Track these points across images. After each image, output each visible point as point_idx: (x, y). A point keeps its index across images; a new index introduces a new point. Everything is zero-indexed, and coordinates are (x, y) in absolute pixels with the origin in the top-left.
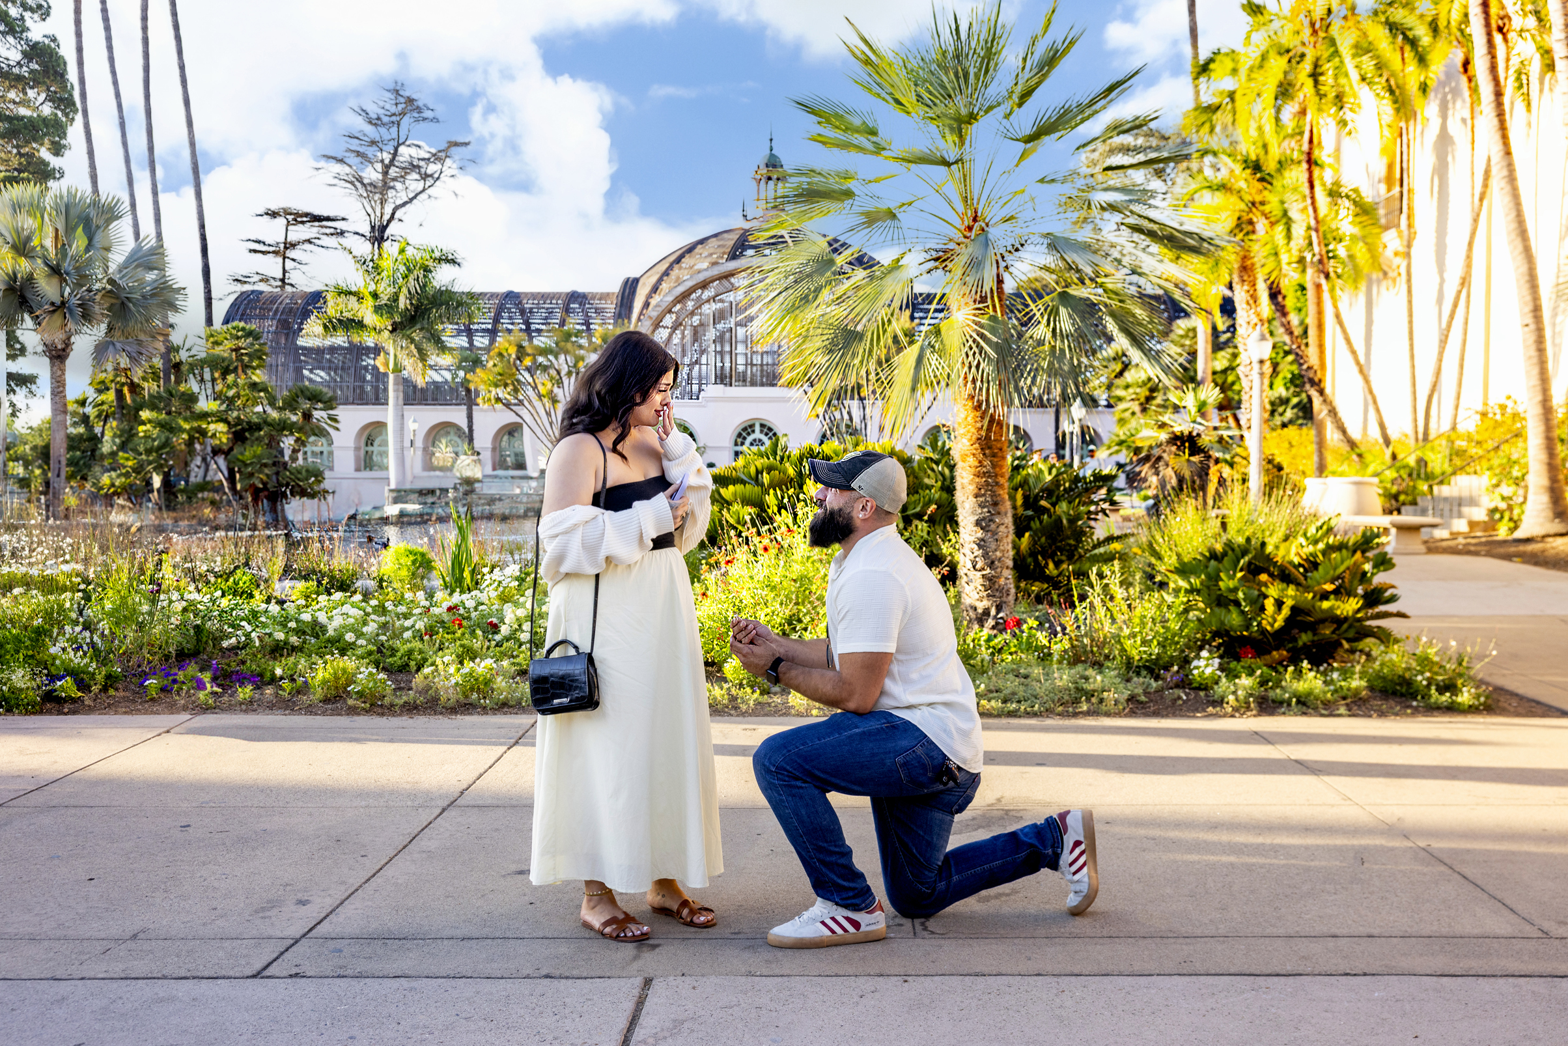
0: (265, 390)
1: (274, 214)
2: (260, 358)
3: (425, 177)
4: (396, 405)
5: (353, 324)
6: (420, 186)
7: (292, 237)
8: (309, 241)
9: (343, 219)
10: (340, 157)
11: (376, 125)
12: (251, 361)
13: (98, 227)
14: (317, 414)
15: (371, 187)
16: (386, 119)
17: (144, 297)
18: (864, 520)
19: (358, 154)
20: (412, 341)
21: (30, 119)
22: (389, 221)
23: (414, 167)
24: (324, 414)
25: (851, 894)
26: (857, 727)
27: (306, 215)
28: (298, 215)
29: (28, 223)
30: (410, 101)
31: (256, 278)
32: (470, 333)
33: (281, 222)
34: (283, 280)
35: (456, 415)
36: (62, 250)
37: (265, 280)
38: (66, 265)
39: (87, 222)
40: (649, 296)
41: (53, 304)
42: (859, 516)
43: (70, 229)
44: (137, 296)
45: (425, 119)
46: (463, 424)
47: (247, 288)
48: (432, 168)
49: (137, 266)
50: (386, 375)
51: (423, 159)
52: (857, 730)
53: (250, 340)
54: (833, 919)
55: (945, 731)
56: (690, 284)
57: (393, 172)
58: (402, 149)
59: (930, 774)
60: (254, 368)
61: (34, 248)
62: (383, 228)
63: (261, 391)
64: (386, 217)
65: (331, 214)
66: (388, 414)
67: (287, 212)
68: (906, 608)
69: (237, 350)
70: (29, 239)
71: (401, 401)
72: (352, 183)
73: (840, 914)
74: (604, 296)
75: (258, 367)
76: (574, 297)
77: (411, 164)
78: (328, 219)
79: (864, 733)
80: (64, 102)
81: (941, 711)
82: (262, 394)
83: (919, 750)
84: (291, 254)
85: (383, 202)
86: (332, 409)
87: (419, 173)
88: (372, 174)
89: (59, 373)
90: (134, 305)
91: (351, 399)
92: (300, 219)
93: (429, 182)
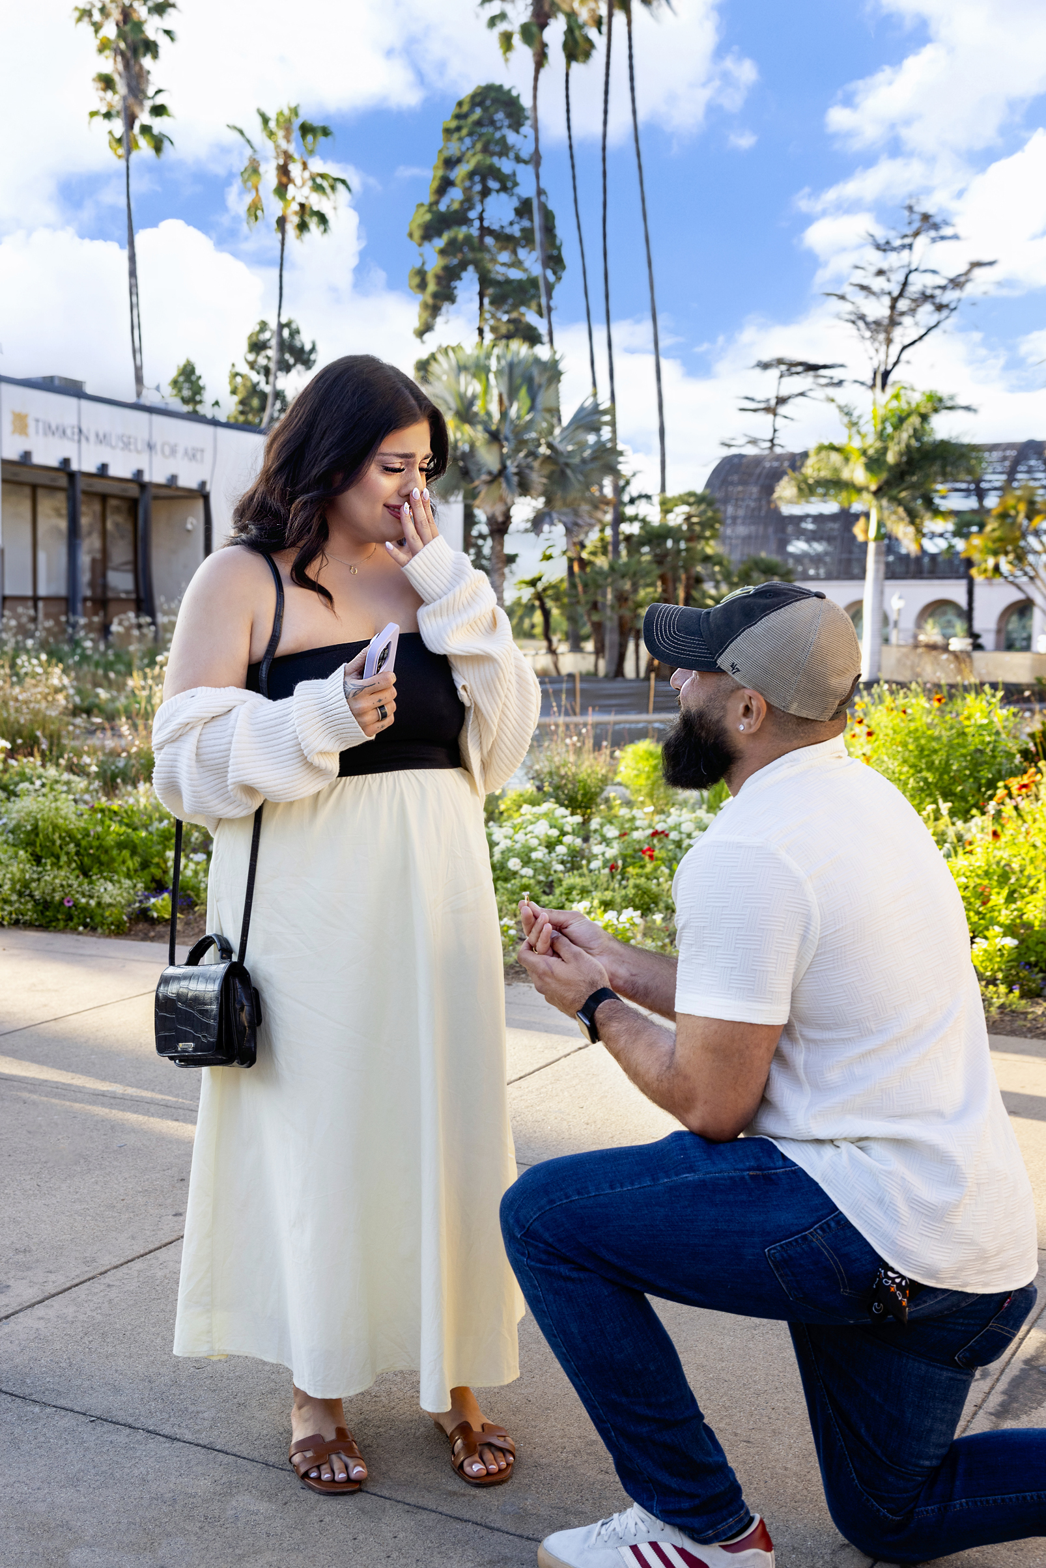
0: (720, 563)
1: (765, 366)
2: (712, 527)
3: (940, 308)
4: (876, 579)
5: (835, 485)
6: (936, 317)
7: (784, 393)
8: (802, 394)
9: (842, 366)
10: (841, 293)
11: (884, 250)
12: (703, 530)
13: (540, 386)
15: (876, 326)
16: (897, 243)
17: (584, 461)
18: (754, 736)
19: (863, 288)
20: (900, 502)
21: (520, 281)
22: (895, 364)
23: (926, 297)
25: (685, 1505)
26: (691, 1169)
27: (801, 364)
28: (792, 365)
29: (473, 387)
30: (926, 217)
31: (743, 441)
32: (981, 494)
33: (774, 373)
34: (772, 441)
35: (955, 591)
36: (504, 414)
37: (754, 442)
38: (506, 430)
39: (529, 381)
41: (490, 473)
42: (740, 728)
43: (513, 393)
44: (576, 460)
45: (943, 238)
46: (963, 601)
47: (734, 451)
48: (949, 297)
49: (577, 428)
50: (866, 544)
51: (940, 287)
52: (690, 1177)
53: (703, 507)
54: (654, 1545)
55: (880, 1202)
57: (903, 305)
58: (912, 278)
59: (845, 1292)
60: (707, 539)
61: (476, 414)
62: (886, 374)
63: (715, 564)
64: (892, 360)
65: (828, 362)
66: (866, 592)
67: (780, 362)
68: (806, 929)
70: (471, 403)
71: (881, 574)
72: (853, 322)
73: (671, 1540)
75: (713, 537)
77: (923, 294)
78: (825, 367)
79: (702, 1184)
80: (554, 261)
81: (884, 1160)
82: (717, 568)
83: (818, 1239)
84: (782, 410)
85: (889, 341)
87: (934, 304)
88: (878, 309)
89: (499, 548)
90: (573, 471)
91: (835, 574)
92: (794, 369)
93: (945, 313)
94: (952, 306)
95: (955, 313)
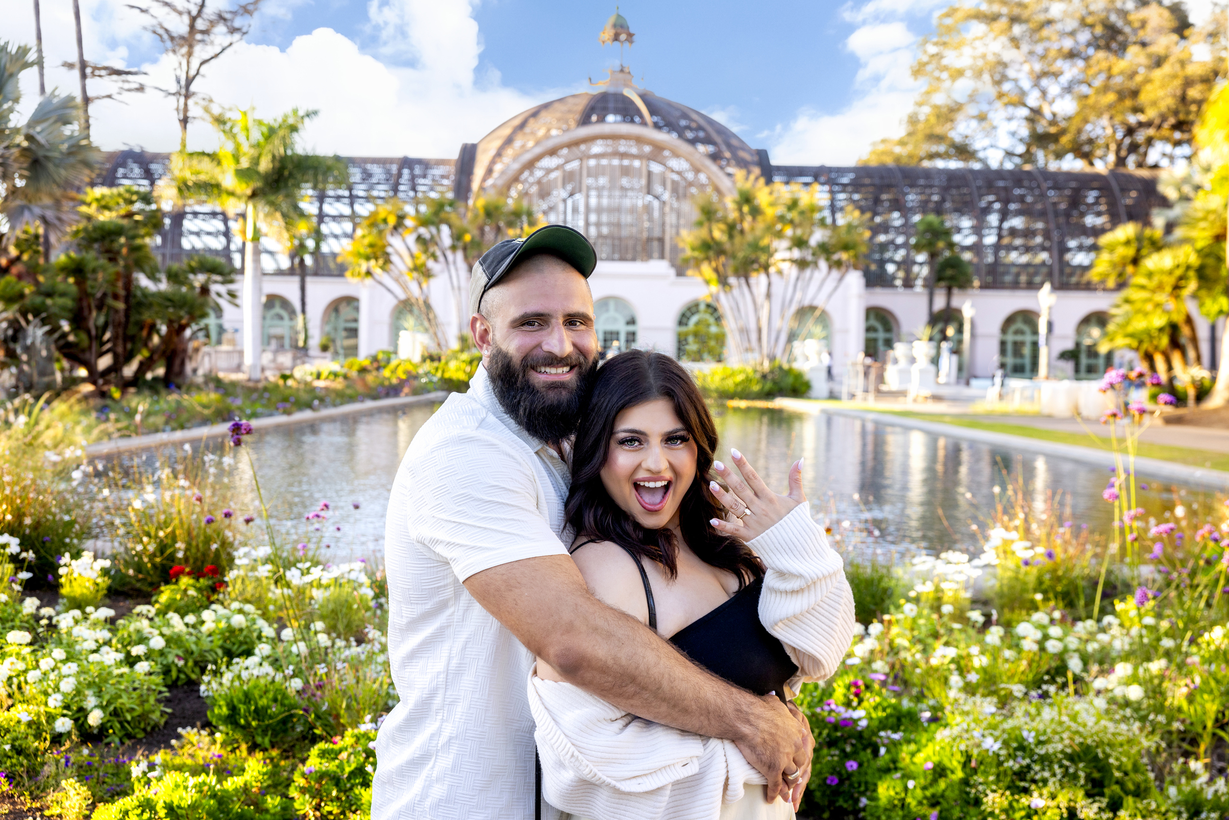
3: (233, 30)
4: (254, 276)
8: (109, 96)
9: (141, 73)
10: (144, 7)
14: (215, 288)
15: (177, 39)
17: (62, 155)
22: (195, 76)
23: (221, 20)
24: (222, 289)
28: (95, 68)
40: (493, 162)
44: (56, 154)
46: (295, 297)
48: (240, 21)
51: (232, 12)
53: (141, 205)
56: (538, 150)
57: (200, 24)
60: (143, 237)
62: (189, 83)
64: (193, 71)
65: (128, 69)
69: (130, 215)
74: (440, 162)
76: (407, 163)
77: (218, 16)
78: (126, 72)
85: (190, 54)
86: (232, 282)
87: (227, 26)
88: (179, 25)
90: (55, 165)
92: (97, 72)
93: (237, 36)
94: (244, 30)
95: (245, 36)
